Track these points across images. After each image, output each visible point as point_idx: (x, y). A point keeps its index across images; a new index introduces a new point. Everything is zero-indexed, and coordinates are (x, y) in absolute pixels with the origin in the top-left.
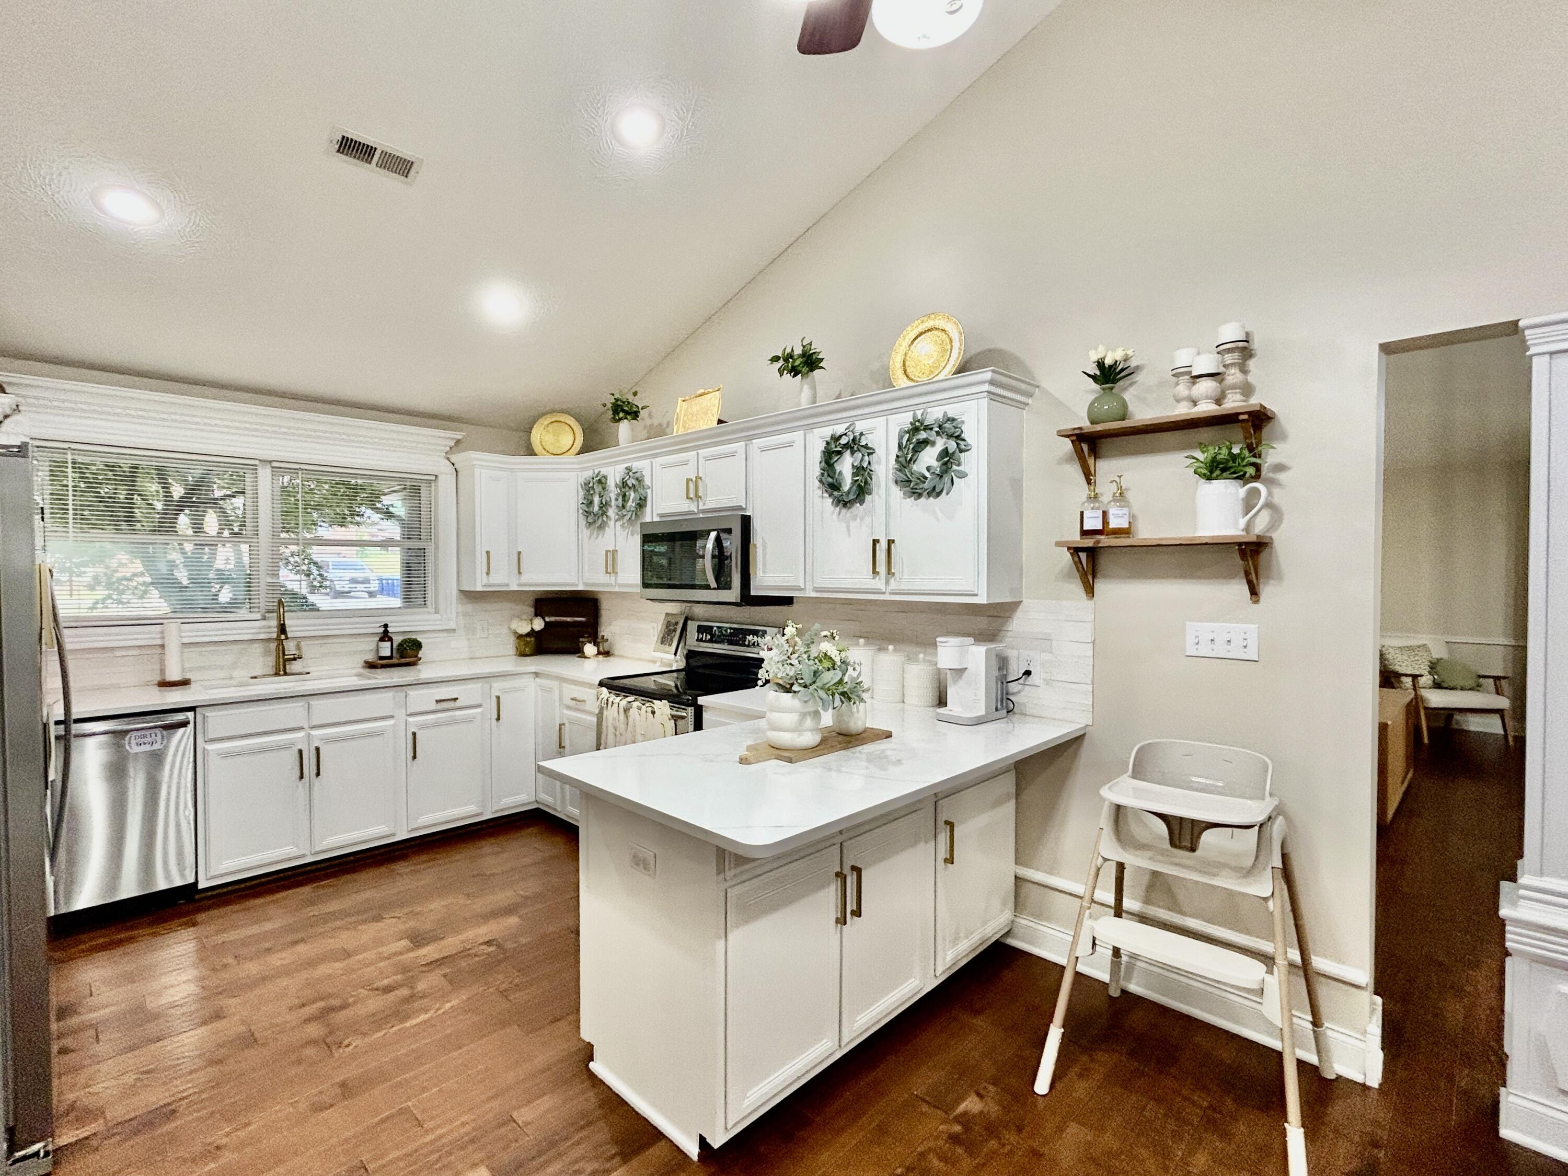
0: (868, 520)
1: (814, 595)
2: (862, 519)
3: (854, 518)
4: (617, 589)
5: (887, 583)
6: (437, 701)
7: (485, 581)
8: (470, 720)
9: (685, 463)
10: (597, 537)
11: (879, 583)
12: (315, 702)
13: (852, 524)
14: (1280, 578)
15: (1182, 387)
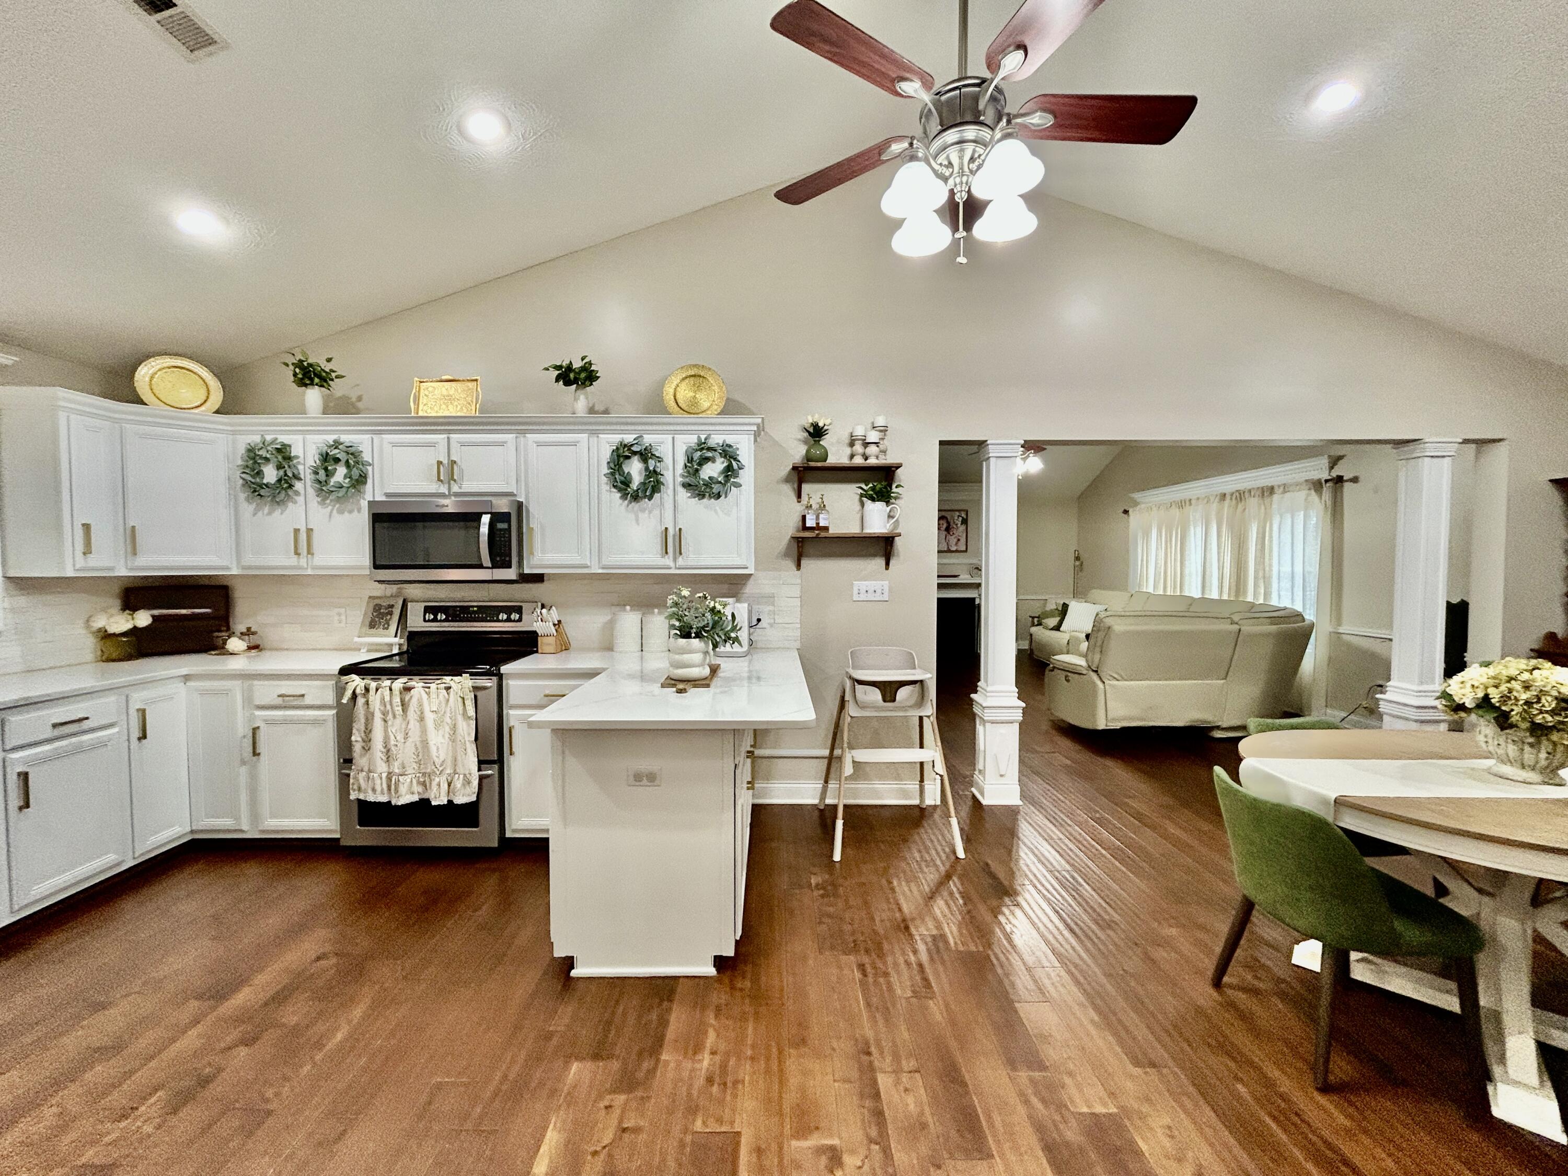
0: (656, 512)
1: (600, 571)
2: (650, 512)
3: (643, 510)
4: (309, 572)
5: (675, 560)
6: (55, 726)
7: (80, 562)
8: (103, 744)
9: (432, 445)
10: (269, 514)
11: (668, 561)
13: (640, 515)
14: (898, 556)
15: (858, 448)
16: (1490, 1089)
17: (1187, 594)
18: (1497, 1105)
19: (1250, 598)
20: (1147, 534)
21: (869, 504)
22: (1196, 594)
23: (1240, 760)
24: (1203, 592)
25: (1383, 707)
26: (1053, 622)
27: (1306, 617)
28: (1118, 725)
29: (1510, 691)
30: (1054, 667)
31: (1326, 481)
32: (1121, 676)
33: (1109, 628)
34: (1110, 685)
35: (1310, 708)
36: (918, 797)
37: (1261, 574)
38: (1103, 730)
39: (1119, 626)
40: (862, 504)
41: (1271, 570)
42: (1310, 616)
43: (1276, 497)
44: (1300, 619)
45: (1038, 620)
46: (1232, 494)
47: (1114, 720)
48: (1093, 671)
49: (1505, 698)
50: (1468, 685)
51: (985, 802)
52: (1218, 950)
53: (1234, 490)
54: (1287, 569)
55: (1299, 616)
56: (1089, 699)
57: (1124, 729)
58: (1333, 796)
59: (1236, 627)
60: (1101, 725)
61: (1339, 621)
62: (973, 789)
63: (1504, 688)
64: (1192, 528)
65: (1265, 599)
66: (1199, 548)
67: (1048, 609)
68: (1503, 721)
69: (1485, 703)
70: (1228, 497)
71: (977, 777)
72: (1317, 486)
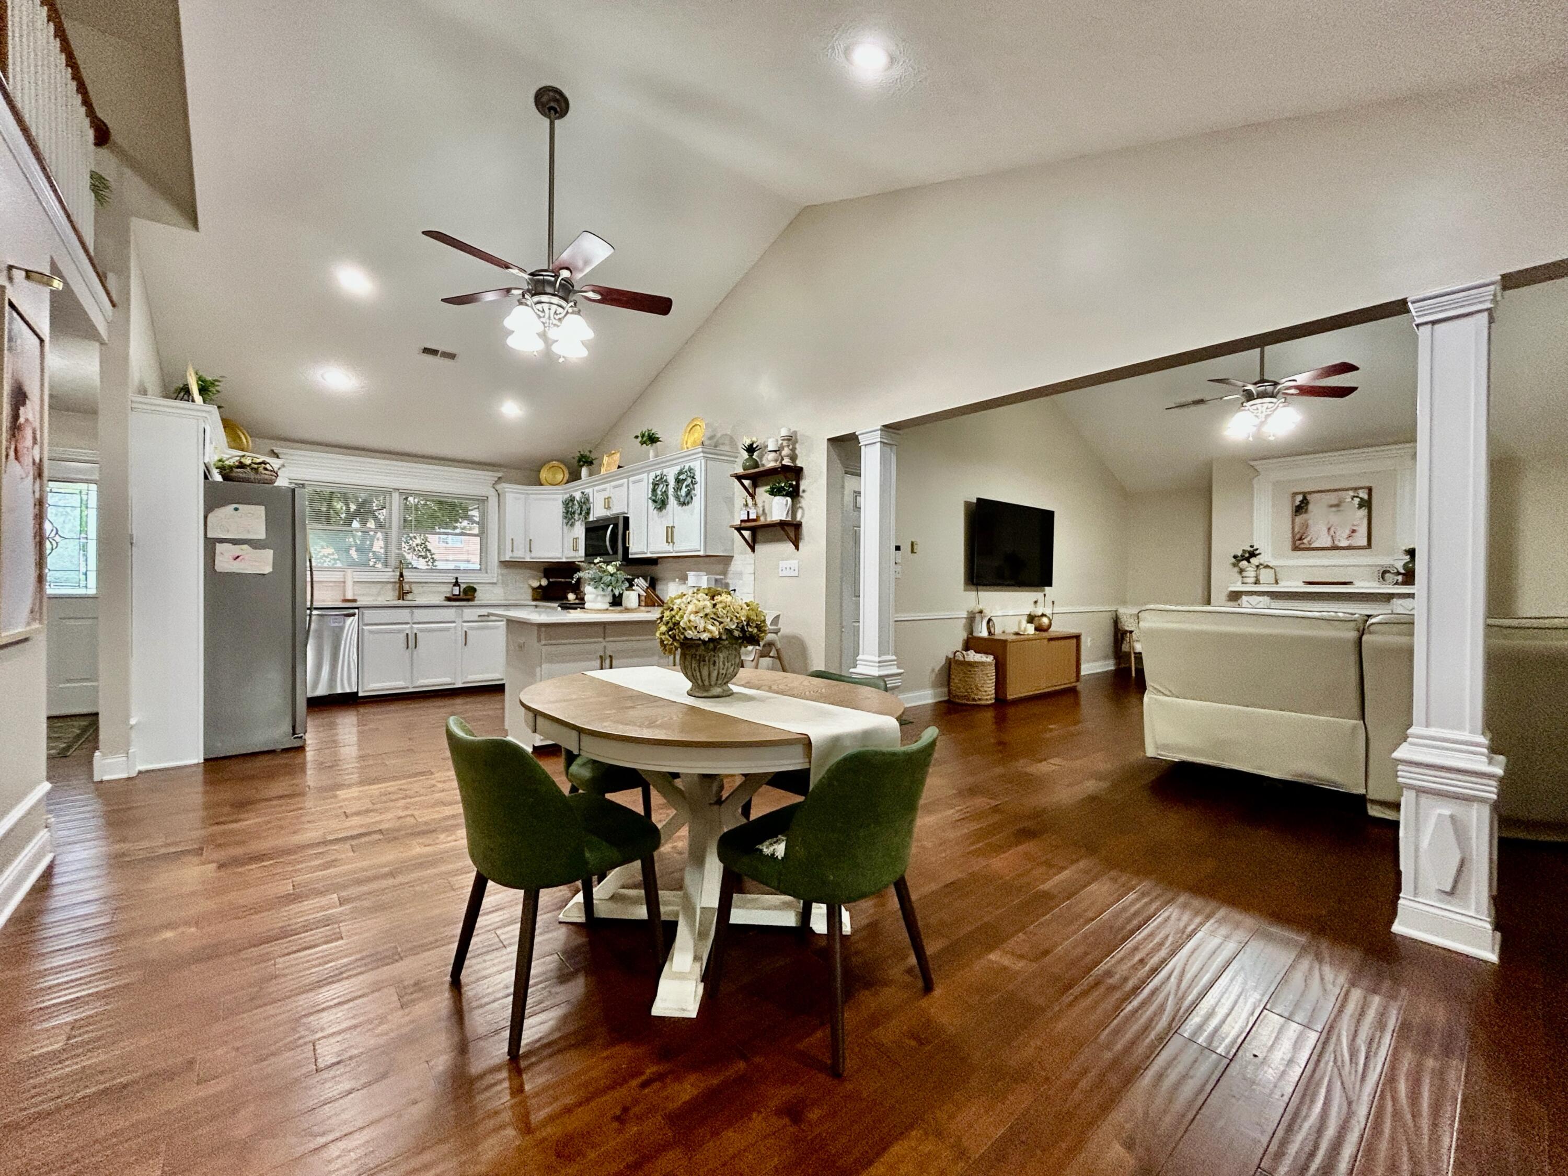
0: (666, 517)
3: (662, 515)
4: (577, 559)
5: (673, 547)
6: (479, 616)
7: (512, 555)
9: (605, 490)
10: (569, 530)
11: (669, 548)
12: (416, 611)
13: (661, 519)
14: (805, 540)
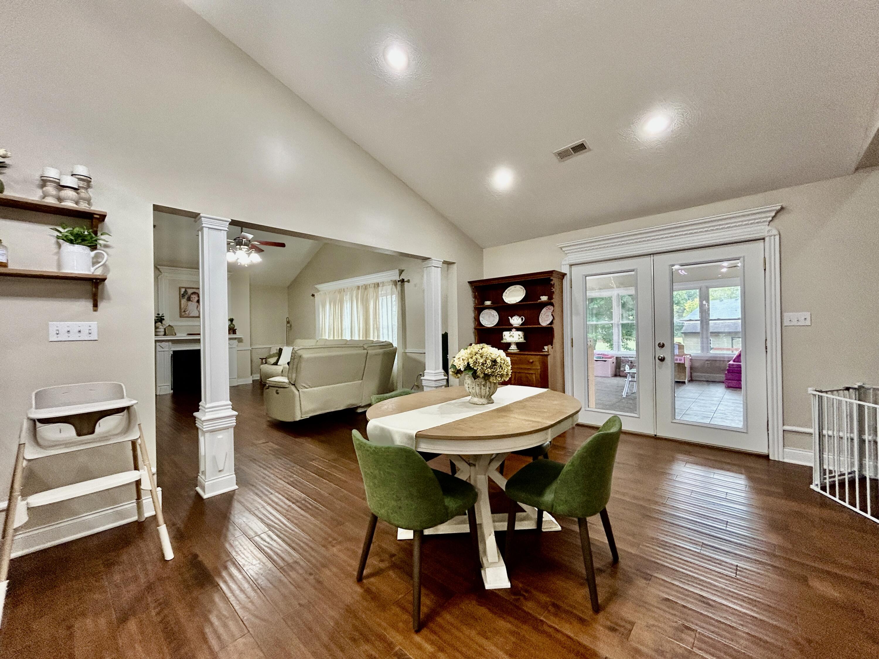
14: (109, 299)
15: (50, 189)
16: (483, 572)
17: (344, 338)
18: (487, 582)
19: (371, 339)
20: (324, 306)
21: (67, 247)
22: (348, 338)
23: (367, 422)
24: (351, 337)
25: (424, 383)
26: (273, 360)
27: (394, 346)
28: (308, 416)
29: (477, 359)
30: (269, 386)
31: (399, 281)
32: (309, 386)
33: (300, 356)
34: (303, 392)
35: (397, 387)
36: (136, 514)
37: (375, 326)
38: (300, 421)
39: (306, 355)
40: (59, 246)
41: (379, 325)
42: (395, 345)
43: (380, 288)
44: (391, 346)
45: (264, 360)
46: (362, 286)
47: (306, 413)
48: (293, 384)
49: (475, 363)
50: (461, 359)
51: (205, 496)
52: (360, 551)
53: (362, 284)
54: (385, 324)
55: (391, 345)
56: (290, 402)
57: (312, 418)
58: (414, 433)
59: (365, 351)
60: (298, 418)
61: (406, 348)
62: (198, 489)
63: (474, 358)
64: (345, 304)
65: (378, 338)
66: (349, 314)
67: (272, 353)
68: (475, 376)
69: (468, 367)
70: (360, 288)
71: (201, 477)
72: (395, 283)
